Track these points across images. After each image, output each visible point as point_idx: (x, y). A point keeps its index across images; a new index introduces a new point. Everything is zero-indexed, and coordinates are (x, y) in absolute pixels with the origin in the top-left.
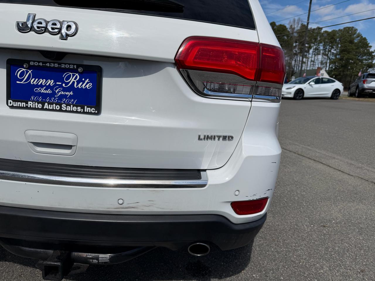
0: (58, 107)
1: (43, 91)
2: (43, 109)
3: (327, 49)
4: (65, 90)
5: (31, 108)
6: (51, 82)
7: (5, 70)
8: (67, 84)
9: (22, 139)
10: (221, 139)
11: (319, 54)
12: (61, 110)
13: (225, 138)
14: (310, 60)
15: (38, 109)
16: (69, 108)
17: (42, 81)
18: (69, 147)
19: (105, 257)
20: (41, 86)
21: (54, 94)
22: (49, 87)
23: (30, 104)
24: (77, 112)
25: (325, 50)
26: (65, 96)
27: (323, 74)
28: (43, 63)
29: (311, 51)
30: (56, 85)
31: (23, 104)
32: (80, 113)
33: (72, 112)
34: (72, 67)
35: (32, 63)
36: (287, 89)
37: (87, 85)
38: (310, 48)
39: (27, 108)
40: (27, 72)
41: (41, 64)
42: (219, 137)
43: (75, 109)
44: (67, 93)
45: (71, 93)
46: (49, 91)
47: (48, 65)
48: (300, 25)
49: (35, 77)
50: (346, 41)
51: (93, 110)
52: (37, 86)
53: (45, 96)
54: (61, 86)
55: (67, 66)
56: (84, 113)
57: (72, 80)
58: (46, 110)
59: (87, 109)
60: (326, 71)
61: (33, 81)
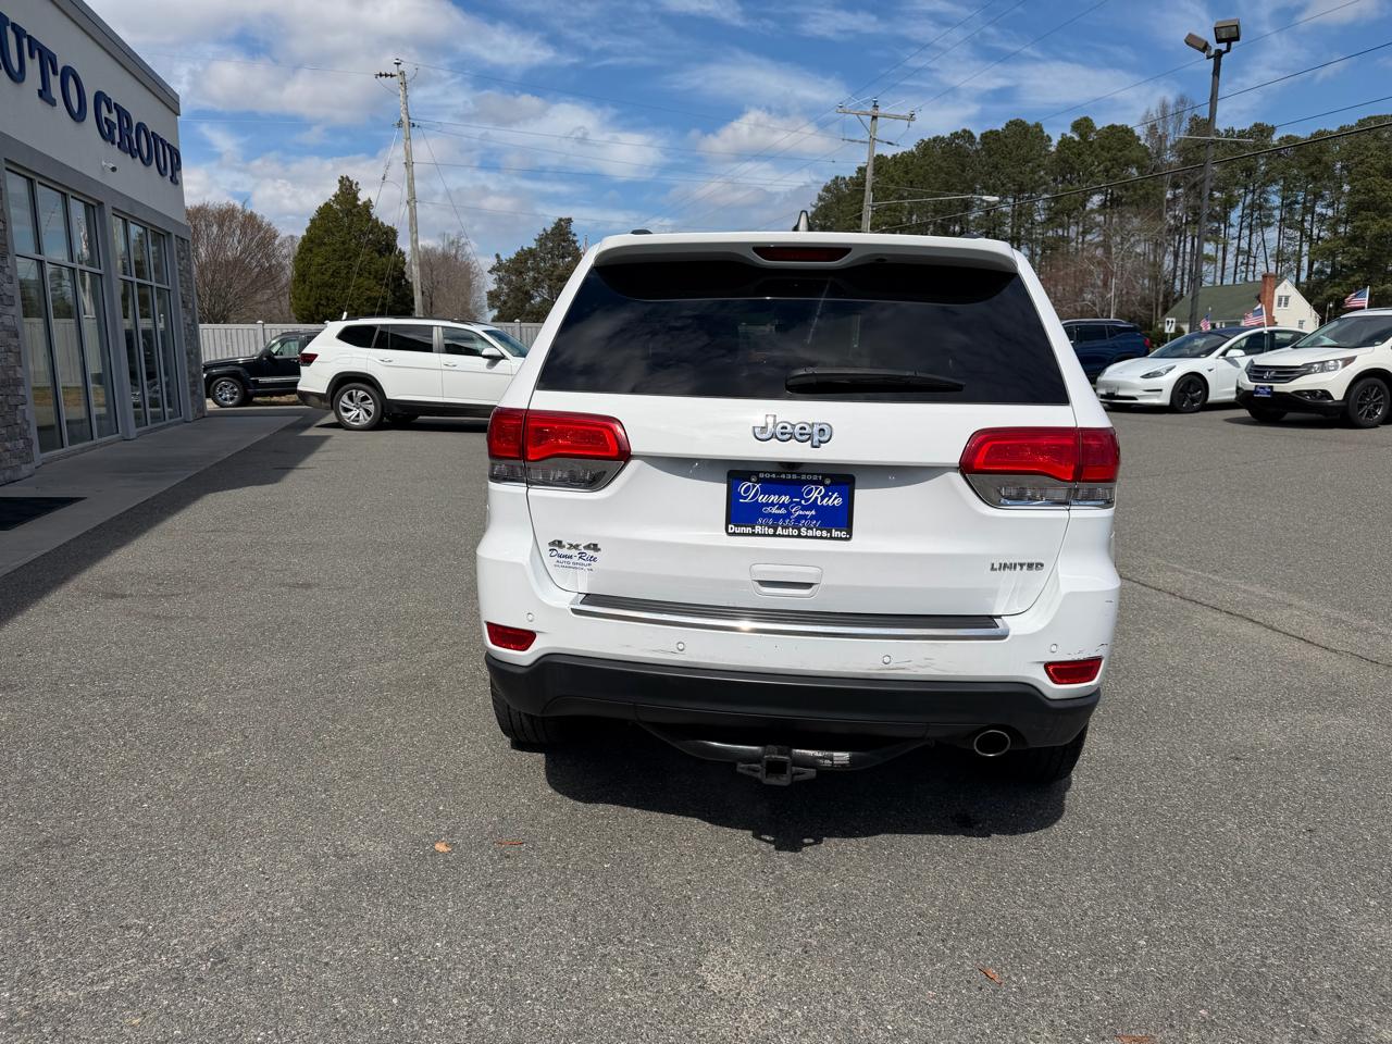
0: (795, 532)
1: (774, 510)
2: (774, 535)
3: (1297, 202)
4: (804, 508)
5: (758, 535)
6: (785, 499)
7: (726, 485)
8: (807, 500)
9: (747, 578)
10: (1025, 567)
11: (1269, 225)
12: (799, 536)
13: (1030, 566)
14: (1232, 249)
15: (769, 535)
16: (810, 533)
17: (774, 498)
18: (808, 585)
20: (773, 504)
21: (789, 514)
22: (782, 505)
23: (758, 529)
24: (821, 538)
25: (1288, 206)
26: (805, 517)
27: (1287, 298)
28: (777, 473)
29: (1235, 216)
30: (792, 502)
31: (748, 530)
32: (826, 538)
33: (816, 537)
34: (815, 478)
35: (762, 476)
36: (1147, 376)
37: (835, 500)
38: (1229, 204)
39: (753, 534)
40: (754, 486)
41: (774, 476)
42: (1022, 565)
43: (818, 533)
44: (807, 513)
45: (813, 513)
46: (783, 511)
47: (782, 476)
48: (1186, 125)
49: (764, 493)
50: (1371, 171)
51: (843, 534)
52: (767, 504)
53: (776, 517)
54: (799, 503)
55: (809, 477)
56: (831, 538)
57: (815, 494)
58: (780, 536)
59: (835, 533)
60: (1298, 285)
61: (762, 499)
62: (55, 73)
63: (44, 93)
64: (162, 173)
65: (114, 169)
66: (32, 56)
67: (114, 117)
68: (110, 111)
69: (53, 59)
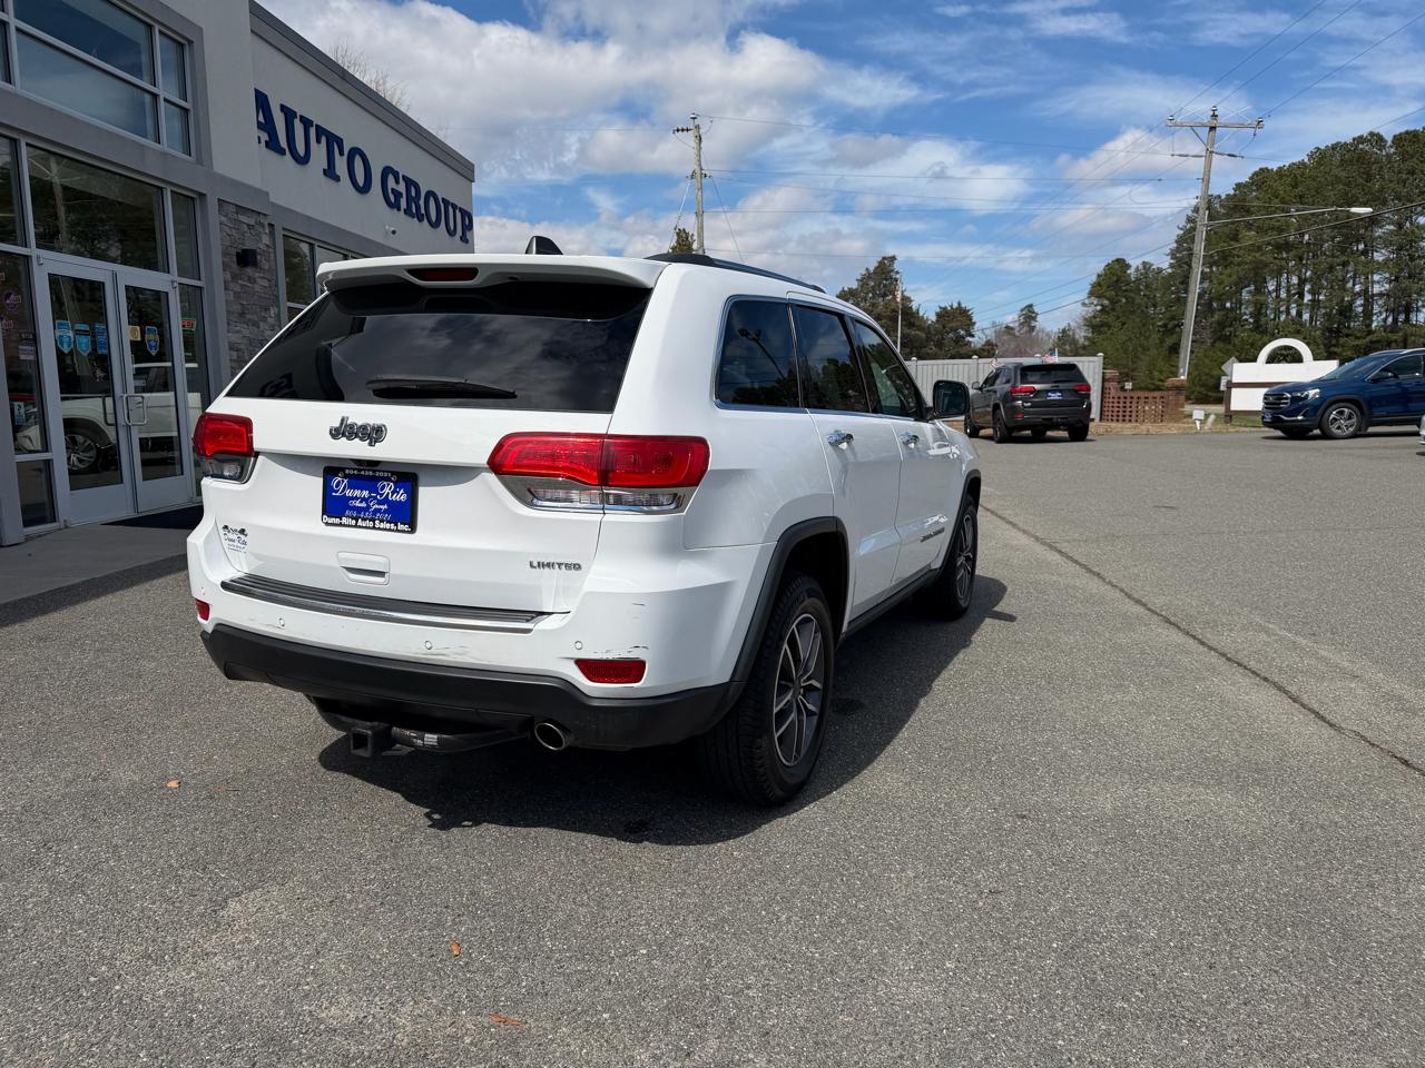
0: (371, 524)
1: (358, 504)
2: (356, 526)
4: (380, 503)
5: (345, 525)
6: (365, 494)
7: (322, 479)
8: (381, 495)
9: (337, 565)
10: (563, 567)
12: (374, 528)
13: (568, 566)
15: (351, 526)
16: (382, 525)
17: (357, 493)
18: (381, 574)
19: (431, 739)
20: (356, 498)
21: (368, 507)
22: (363, 499)
23: (344, 520)
24: (390, 530)
26: (379, 510)
28: (359, 470)
30: (370, 497)
31: (337, 521)
32: (393, 530)
33: (385, 529)
34: (387, 475)
35: (347, 472)
37: (401, 497)
39: (341, 525)
40: (343, 482)
41: (356, 472)
42: (560, 565)
43: (388, 526)
44: (382, 507)
45: (386, 507)
46: (364, 505)
47: (363, 473)
49: (350, 487)
51: (406, 527)
52: (352, 498)
53: (359, 510)
54: (375, 498)
55: (381, 474)
56: (398, 531)
57: (387, 490)
58: (360, 527)
59: (401, 527)
61: (349, 493)
62: (341, 153)
63: (330, 172)
64: (452, 233)
65: (394, 232)
66: (318, 141)
67: (402, 188)
68: (397, 182)
69: (340, 142)
